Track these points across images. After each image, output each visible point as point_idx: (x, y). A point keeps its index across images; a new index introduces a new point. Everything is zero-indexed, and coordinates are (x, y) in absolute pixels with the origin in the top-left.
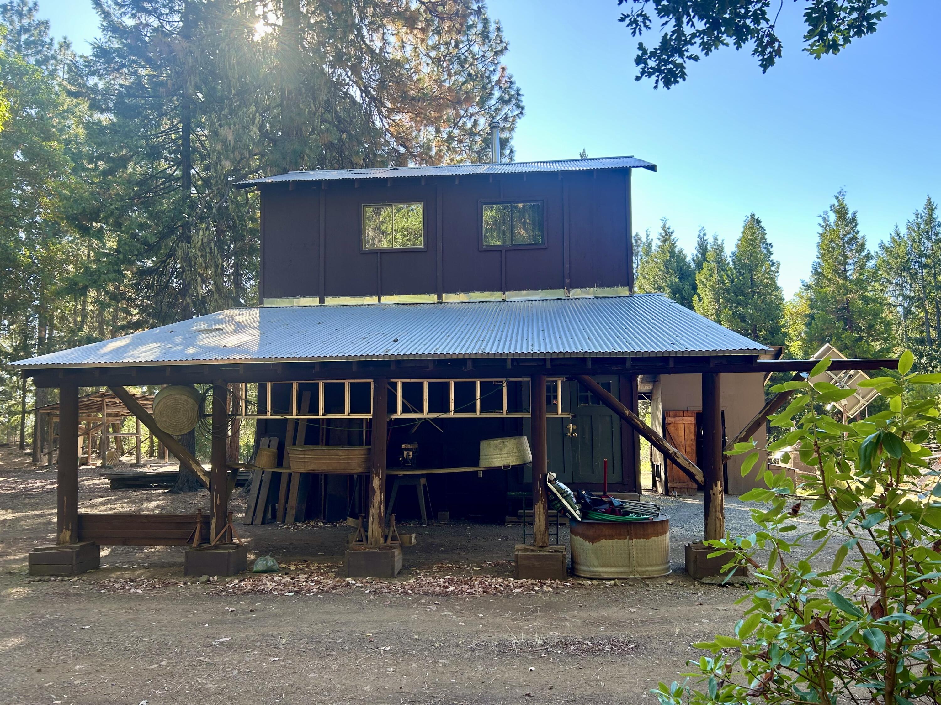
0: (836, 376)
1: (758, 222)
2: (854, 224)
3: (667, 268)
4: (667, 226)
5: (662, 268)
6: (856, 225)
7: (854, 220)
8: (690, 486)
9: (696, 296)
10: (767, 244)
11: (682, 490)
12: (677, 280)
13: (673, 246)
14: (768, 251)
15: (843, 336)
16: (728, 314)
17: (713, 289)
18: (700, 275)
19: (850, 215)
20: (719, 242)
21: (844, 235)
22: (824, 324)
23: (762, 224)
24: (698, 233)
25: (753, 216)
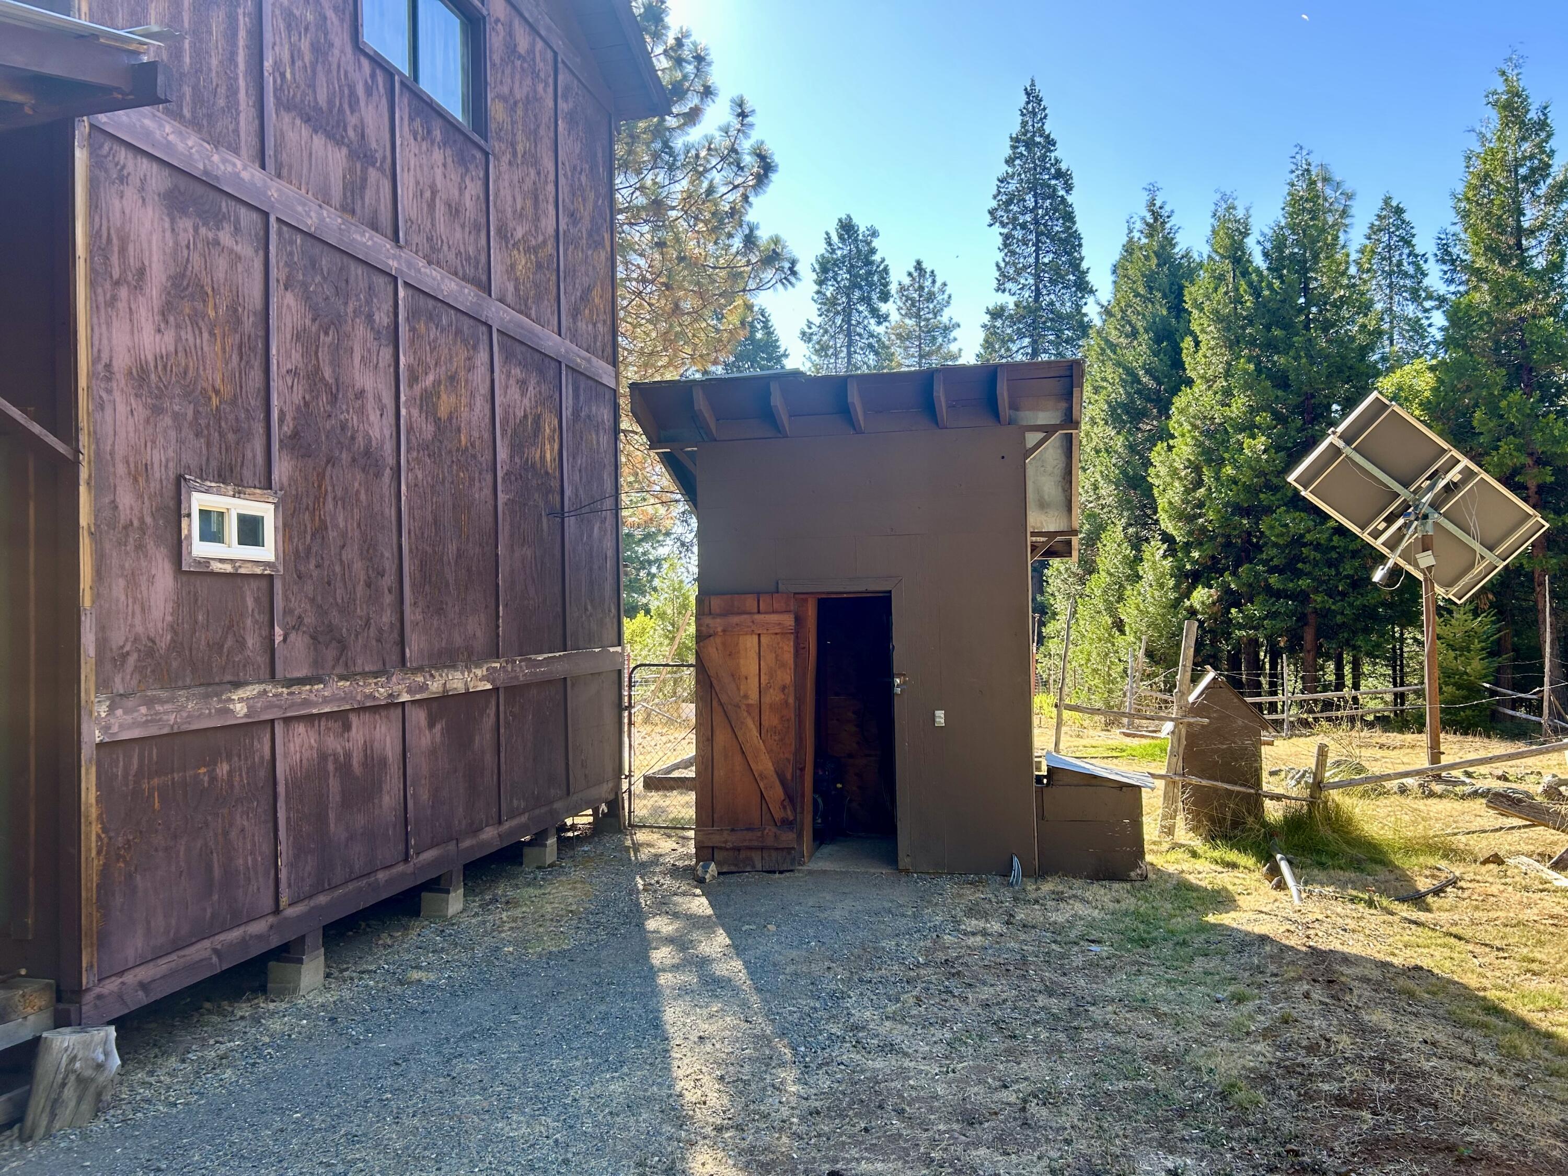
0: (1406, 485)
1: (1399, 211)
2: (1543, 135)
3: (1151, 289)
4: (1158, 203)
5: (1142, 291)
6: (1549, 136)
7: (1543, 125)
8: (770, 842)
9: (1189, 339)
10: (1416, 256)
11: (743, 855)
12: (1165, 313)
13: (1169, 242)
14: (1418, 268)
15: (1504, 404)
16: (1246, 371)
17: (1218, 318)
18: (1193, 289)
19: (1533, 115)
20: (1240, 213)
21: (1518, 163)
22: (1459, 379)
23: (1406, 216)
24: (1213, 207)
25: (1387, 201)
